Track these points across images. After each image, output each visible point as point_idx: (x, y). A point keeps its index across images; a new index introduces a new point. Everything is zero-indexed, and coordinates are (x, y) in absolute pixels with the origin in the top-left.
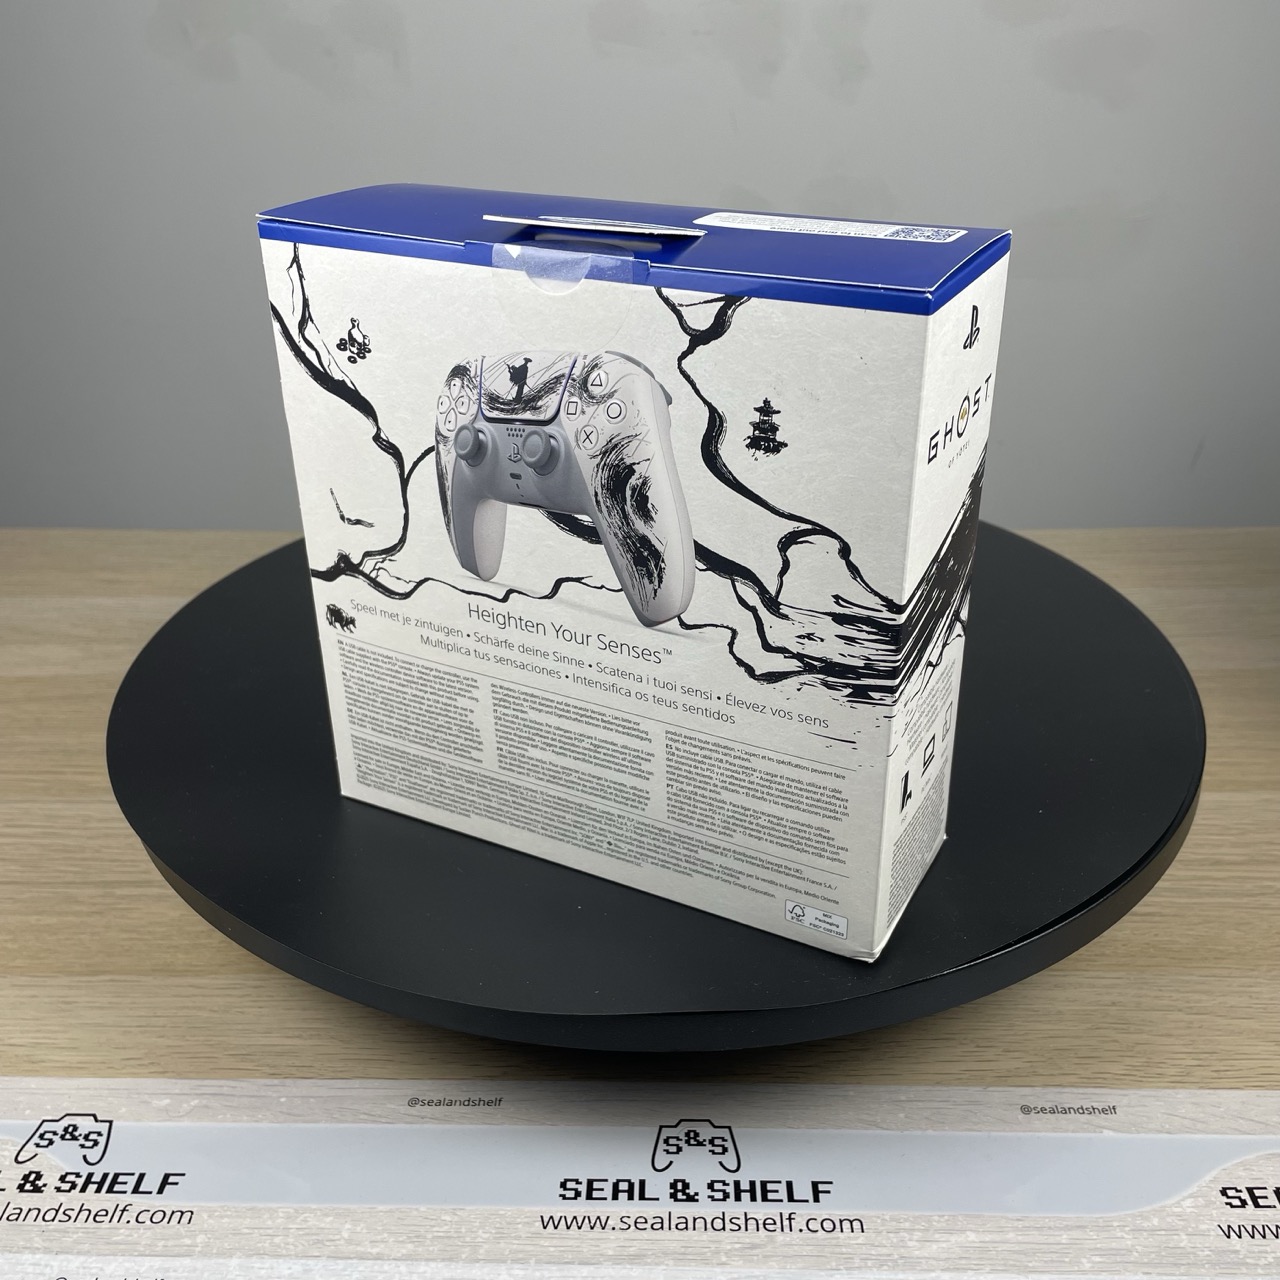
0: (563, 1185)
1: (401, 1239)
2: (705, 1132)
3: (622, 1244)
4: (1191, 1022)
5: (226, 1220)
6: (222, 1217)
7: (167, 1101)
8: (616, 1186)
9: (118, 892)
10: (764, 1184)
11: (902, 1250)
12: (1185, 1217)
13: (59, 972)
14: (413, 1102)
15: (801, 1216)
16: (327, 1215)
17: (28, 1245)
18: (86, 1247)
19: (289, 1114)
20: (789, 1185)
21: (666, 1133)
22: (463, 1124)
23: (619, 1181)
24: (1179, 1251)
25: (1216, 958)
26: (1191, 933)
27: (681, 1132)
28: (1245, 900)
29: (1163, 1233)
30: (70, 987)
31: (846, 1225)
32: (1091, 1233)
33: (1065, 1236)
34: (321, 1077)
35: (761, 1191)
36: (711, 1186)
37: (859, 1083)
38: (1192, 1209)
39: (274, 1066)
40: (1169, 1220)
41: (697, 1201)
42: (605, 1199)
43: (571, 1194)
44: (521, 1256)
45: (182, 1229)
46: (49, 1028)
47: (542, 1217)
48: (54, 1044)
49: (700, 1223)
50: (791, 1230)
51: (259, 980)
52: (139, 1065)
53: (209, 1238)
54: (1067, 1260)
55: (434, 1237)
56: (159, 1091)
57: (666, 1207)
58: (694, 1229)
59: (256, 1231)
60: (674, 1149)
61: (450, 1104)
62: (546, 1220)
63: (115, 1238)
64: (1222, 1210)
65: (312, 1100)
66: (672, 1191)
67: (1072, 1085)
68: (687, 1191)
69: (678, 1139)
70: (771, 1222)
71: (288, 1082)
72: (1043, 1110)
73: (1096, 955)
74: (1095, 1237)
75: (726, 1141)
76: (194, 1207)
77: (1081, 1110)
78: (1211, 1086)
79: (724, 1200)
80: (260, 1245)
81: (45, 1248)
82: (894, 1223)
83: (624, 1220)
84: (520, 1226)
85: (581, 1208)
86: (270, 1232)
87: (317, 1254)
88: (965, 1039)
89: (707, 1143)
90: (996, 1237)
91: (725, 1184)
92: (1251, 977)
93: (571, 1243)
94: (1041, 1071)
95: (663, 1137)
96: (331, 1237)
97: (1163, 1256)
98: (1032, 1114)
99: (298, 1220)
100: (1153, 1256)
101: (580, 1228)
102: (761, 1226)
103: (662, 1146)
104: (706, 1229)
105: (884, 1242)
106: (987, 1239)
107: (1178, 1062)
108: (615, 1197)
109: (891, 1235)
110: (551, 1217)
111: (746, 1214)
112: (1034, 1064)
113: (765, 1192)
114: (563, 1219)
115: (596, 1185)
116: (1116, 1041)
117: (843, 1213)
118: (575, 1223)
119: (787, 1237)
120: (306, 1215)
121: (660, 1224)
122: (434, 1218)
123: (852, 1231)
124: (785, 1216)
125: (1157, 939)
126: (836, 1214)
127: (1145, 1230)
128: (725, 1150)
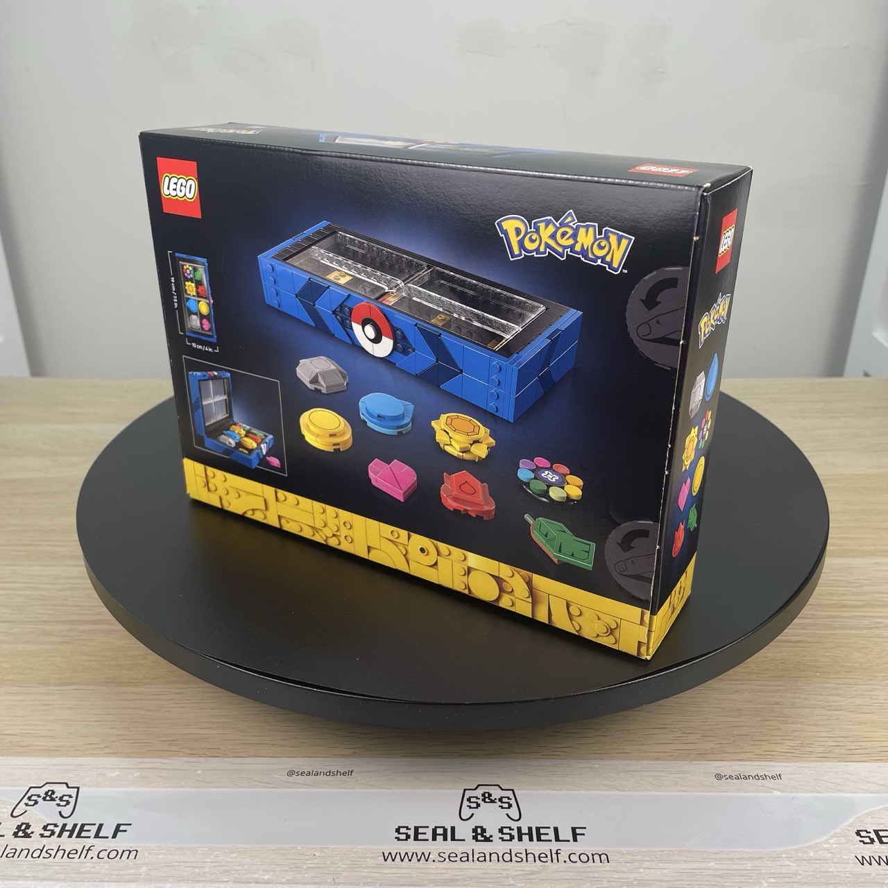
0: (398, 830)
1: (284, 869)
2: (496, 793)
3: (440, 872)
4: (831, 716)
5: (160, 856)
6: (158, 855)
7: (118, 773)
8: (434, 831)
9: (81, 628)
10: (538, 829)
11: (637, 875)
12: (832, 851)
13: (39, 684)
14: (291, 773)
15: (565, 851)
16: (232, 853)
17: (22, 874)
18: (62, 876)
19: (204, 782)
20: (556, 830)
21: (468, 794)
22: (325, 788)
23: (436, 827)
24: (829, 874)
25: (845, 672)
26: (828, 654)
27: (479, 793)
28: (864, 632)
29: (817, 861)
30: (47, 694)
31: (597, 857)
32: (768, 862)
33: (749, 865)
34: (226, 756)
35: (536, 834)
36: (501, 831)
37: (602, 759)
38: (836, 845)
39: (193, 749)
40: (821, 853)
41: (492, 841)
42: (428, 840)
43: (403, 837)
44: (369, 880)
45: (130, 863)
46: (33, 722)
47: (383, 853)
48: (37, 733)
49: (494, 857)
50: (558, 861)
51: (177, 689)
52: (98, 748)
53: (150, 869)
54: (751, 881)
55: (308, 867)
56: (111, 766)
57: (470, 845)
58: (490, 861)
59: (183, 864)
60: (475, 805)
61: (317, 774)
62: (386, 855)
63: (83, 870)
64: (857, 846)
65: (220, 772)
66: (474, 834)
67: (750, 760)
68: (485, 834)
69: (477, 798)
70: (545, 856)
71: (202, 759)
72: (731, 777)
73: (764, 670)
74: (770, 865)
75: (511, 799)
76: (138, 847)
77: (757, 777)
78: (846, 760)
79: (511, 840)
80: (185, 873)
81: (33, 876)
82: (629, 856)
83: (441, 855)
84: (368, 860)
85: (411, 846)
86: (193, 865)
87: (226, 880)
88: (675, 728)
89: (497, 801)
90: (701, 865)
91: (511, 829)
92: (870, 684)
93: (404, 871)
94: (728, 750)
95: (466, 796)
96: (236, 868)
97: (818, 878)
98: (723, 779)
99: (212, 856)
100: (811, 878)
101: (410, 860)
102: (537, 858)
103: (466, 803)
104: (498, 861)
105: (623, 869)
106: (695, 867)
107: (823, 743)
108: (434, 839)
109: (628, 864)
110: (390, 853)
111: (526, 850)
112: (725, 745)
113: (539, 834)
114: (398, 854)
115: (421, 830)
116: (779, 729)
117: (594, 849)
118: (407, 857)
119: (555, 866)
120: (217, 852)
121: (467, 858)
122: (308, 854)
123: (601, 862)
124: (554, 852)
125: (806, 658)
126: (589, 850)
127: (805, 860)
128: (510, 806)
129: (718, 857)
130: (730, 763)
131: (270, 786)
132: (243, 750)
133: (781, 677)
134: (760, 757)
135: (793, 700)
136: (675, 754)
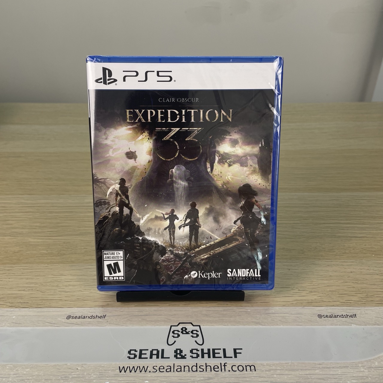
0: (129, 352)
1: (58, 378)
2: (190, 328)
3: (153, 379)
8: (152, 352)
10: (214, 350)
14: (69, 317)
15: (230, 364)
16: (28, 368)
19: (16, 323)
20: (224, 350)
21: (173, 328)
22: (89, 326)
23: (153, 350)
26: (379, 244)
27: (179, 328)
29: (380, 368)
31: (248, 368)
32: (350, 370)
33: (340, 371)
34: (31, 307)
35: (213, 353)
36: (191, 351)
39: (12, 303)
41: (186, 358)
42: (147, 358)
43: (132, 356)
47: (119, 367)
49: (187, 368)
50: (225, 371)
51: (8, 267)
54: (341, 382)
55: (72, 377)
57: (173, 361)
58: (184, 371)
60: (176, 336)
61: (84, 318)
62: (121, 368)
65: (26, 317)
66: (175, 354)
67: (338, 306)
68: (182, 354)
69: (178, 331)
70: (217, 367)
71: (17, 309)
72: (327, 316)
73: (343, 253)
74: (352, 371)
75: (198, 331)
77: (342, 316)
79: (197, 357)
82: (268, 367)
83: (154, 368)
84: (110, 371)
85: (137, 362)
86: (2, 376)
88: (294, 287)
90: (312, 372)
91: (197, 350)
93: (131, 379)
94: (325, 300)
95: (172, 330)
96: (28, 378)
98: (323, 318)
99: (15, 370)
100: (377, 379)
101: (135, 372)
102: (212, 369)
103: (171, 334)
104: (189, 371)
105: (264, 375)
106: (308, 373)
107: (379, 295)
108: (151, 357)
109: (267, 372)
110: (124, 367)
111: (206, 363)
113: (214, 353)
114: (128, 368)
115: (143, 352)
116: (354, 287)
117: (247, 362)
118: (134, 369)
119: (223, 374)
120: (18, 368)
121: (170, 369)
122: (73, 368)
123: (251, 371)
124: (223, 364)
125: (366, 246)
126: (244, 363)
127: (373, 368)
128: (198, 335)
129: (321, 366)
130: (326, 308)
131: (56, 325)
132: (42, 303)
133: (353, 257)
134: (343, 304)
135: (361, 270)
136: (294, 303)
